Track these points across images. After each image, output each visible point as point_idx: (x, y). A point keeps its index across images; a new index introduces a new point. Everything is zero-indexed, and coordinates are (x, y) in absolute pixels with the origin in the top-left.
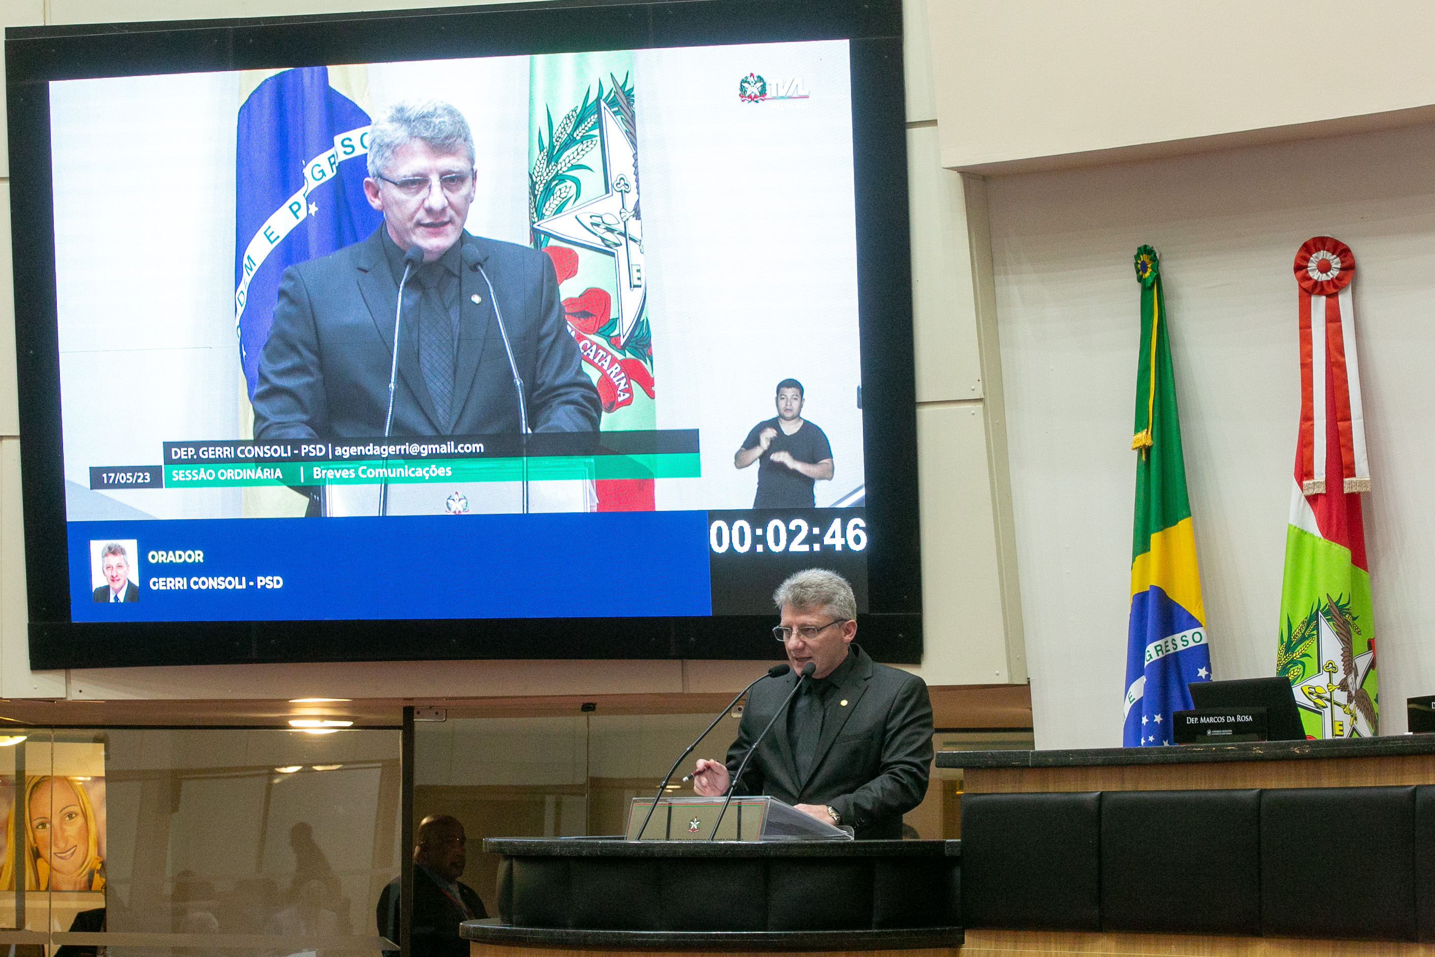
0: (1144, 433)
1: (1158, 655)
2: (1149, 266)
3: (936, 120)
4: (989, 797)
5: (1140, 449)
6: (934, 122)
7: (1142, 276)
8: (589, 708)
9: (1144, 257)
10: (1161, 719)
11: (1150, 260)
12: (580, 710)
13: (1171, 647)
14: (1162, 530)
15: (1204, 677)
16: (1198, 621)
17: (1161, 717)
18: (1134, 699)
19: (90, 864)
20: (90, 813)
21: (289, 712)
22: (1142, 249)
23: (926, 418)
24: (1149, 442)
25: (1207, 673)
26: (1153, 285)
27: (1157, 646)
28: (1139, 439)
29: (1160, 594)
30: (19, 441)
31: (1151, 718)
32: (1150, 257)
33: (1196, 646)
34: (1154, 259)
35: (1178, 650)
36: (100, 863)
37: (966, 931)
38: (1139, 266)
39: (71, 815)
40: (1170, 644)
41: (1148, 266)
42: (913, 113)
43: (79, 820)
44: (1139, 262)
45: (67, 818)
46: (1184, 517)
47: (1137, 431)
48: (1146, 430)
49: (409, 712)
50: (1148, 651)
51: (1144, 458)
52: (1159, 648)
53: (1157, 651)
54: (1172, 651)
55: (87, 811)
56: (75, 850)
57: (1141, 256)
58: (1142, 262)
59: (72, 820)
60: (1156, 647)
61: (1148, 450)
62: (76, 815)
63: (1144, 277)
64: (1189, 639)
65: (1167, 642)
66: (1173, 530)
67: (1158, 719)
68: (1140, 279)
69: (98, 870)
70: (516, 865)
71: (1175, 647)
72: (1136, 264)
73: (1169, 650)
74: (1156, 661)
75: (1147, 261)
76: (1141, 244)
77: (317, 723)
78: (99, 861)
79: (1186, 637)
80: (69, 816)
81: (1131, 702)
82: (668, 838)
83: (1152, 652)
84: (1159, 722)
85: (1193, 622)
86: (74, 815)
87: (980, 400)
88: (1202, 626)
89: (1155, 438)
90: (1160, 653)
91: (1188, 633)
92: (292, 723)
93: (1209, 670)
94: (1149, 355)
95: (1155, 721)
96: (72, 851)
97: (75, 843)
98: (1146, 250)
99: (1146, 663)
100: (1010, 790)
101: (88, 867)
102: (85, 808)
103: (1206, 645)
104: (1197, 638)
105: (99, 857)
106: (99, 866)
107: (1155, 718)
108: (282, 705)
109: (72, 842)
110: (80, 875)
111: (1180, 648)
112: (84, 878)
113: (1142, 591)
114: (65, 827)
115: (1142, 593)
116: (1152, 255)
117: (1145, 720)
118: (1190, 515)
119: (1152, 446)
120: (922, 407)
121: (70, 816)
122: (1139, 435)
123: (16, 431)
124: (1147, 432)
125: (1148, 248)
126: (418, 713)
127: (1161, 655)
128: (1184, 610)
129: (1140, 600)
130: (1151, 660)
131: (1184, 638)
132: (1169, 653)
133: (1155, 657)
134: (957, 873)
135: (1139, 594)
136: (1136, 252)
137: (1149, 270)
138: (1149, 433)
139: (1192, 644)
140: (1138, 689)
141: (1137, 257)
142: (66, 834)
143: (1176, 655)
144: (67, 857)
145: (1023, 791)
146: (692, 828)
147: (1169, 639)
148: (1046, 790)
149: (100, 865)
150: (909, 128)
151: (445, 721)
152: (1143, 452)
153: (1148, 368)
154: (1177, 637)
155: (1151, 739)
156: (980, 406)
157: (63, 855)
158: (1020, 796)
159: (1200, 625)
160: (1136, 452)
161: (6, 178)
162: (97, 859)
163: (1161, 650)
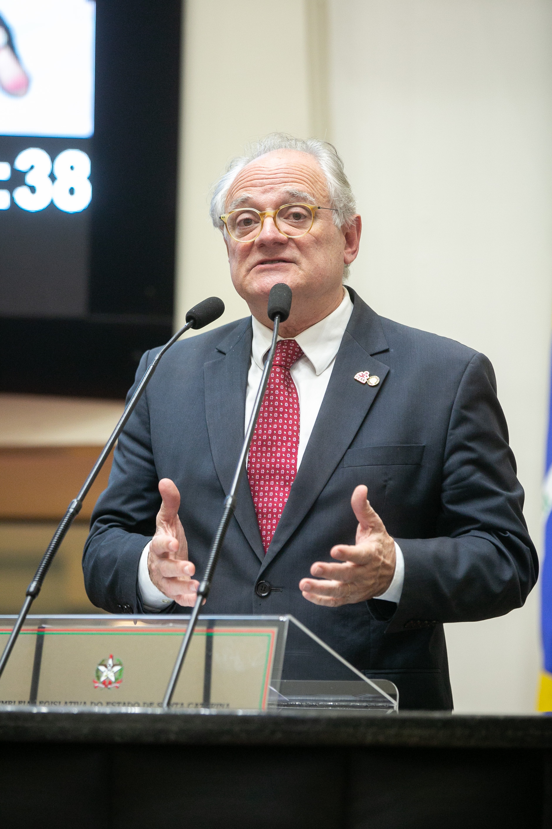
146: (102, 678)
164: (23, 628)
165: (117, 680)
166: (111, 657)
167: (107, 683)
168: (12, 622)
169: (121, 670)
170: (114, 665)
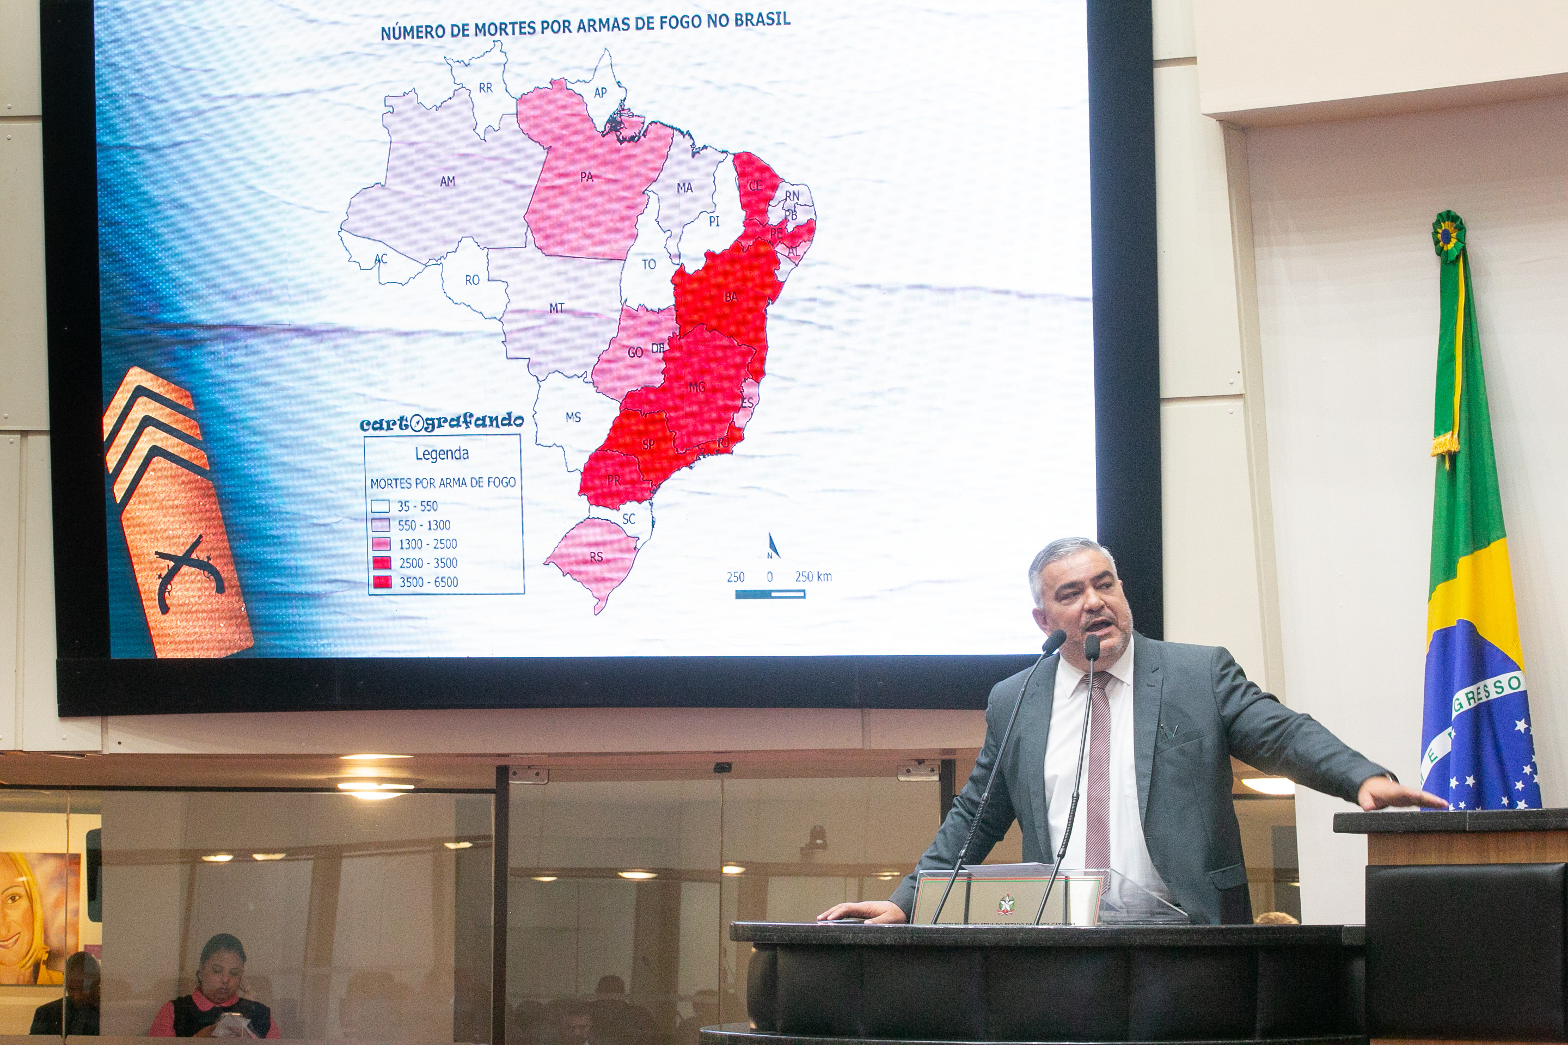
0: (1449, 435)
1: (1470, 704)
2: (1454, 235)
3: (1196, 57)
4: (1402, 870)
5: (1442, 457)
6: (1192, 60)
7: (1442, 248)
8: (723, 768)
9: (1446, 226)
10: (1474, 782)
11: (1455, 228)
12: (713, 771)
13: (1483, 695)
14: (1472, 553)
15: (1523, 731)
16: (1515, 664)
17: (1474, 779)
18: (1436, 757)
19: (35, 954)
20: (36, 896)
21: (338, 773)
22: (1445, 216)
23: (1171, 416)
24: (1455, 447)
25: (1527, 726)
26: (1458, 258)
27: (1470, 693)
28: (1440, 444)
29: (1470, 628)
30: (49, 437)
31: (1462, 780)
32: (1455, 225)
33: (1512, 694)
34: (1461, 228)
35: (1490, 698)
36: (47, 952)
37: (1371, 1040)
38: (1439, 236)
39: (14, 897)
40: (1481, 690)
41: (1452, 235)
42: (1161, 49)
43: (24, 903)
44: (1440, 231)
45: (10, 901)
46: (1498, 538)
47: (1437, 433)
48: (1451, 432)
49: (503, 773)
50: (1458, 699)
51: (1447, 466)
52: (1470, 696)
53: (1469, 699)
54: (1484, 700)
55: (33, 894)
56: (18, 939)
57: (1442, 224)
58: (1443, 231)
59: (15, 903)
60: (1467, 694)
61: (1453, 457)
62: (20, 897)
63: (1445, 249)
64: (1505, 685)
65: (1478, 688)
66: (1483, 552)
67: (1470, 781)
68: (1440, 252)
69: (44, 961)
70: (780, 954)
71: (1487, 695)
72: (1436, 233)
73: (1481, 699)
74: (1466, 711)
75: (1451, 229)
76: (1442, 209)
77: (374, 786)
78: (45, 950)
79: (1500, 682)
80: (11, 898)
81: (1432, 761)
82: (966, 921)
83: (1462, 701)
84: (1471, 786)
85: (1509, 665)
86: (17, 898)
87: (1241, 396)
88: (1520, 670)
89: (1462, 441)
90: (1472, 701)
91: (1504, 678)
92: (340, 786)
93: (1528, 722)
94: (1453, 343)
95: (1467, 783)
96: (14, 939)
97: (19, 929)
98: (1449, 216)
99: (1454, 714)
100: (1433, 861)
101: (34, 956)
102: (30, 889)
103: (1525, 692)
104: (1514, 683)
105: (45, 946)
106: (45, 957)
107: (1466, 780)
108: (330, 761)
109: (16, 928)
110: (24, 966)
111: (1494, 696)
112: (28, 972)
113: (1444, 627)
114: (8, 911)
115: (1445, 629)
116: (1458, 223)
117: (1453, 783)
118: (1505, 536)
119: (1459, 452)
120: (1167, 404)
121: (13, 899)
122: (1441, 439)
123: (46, 426)
124: (1452, 434)
125: (1452, 214)
126: (515, 773)
127: (1473, 705)
128: (1498, 650)
129: (1443, 639)
130: (1462, 710)
131: (1498, 684)
132: (1481, 701)
133: (1466, 707)
134: (1359, 966)
135: (1441, 630)
136: (1434, 219)
137: (1454, 241)
138: (1456, 436)
139: (1508, 691)
140: (1442, 744)
141: (1437, 224)
142: (9, 919)
143: (1489, 704)
144: (10, 946)
145: (1456, 861)
146: (1003, 909)
147: (1481, 684)
148: (1486, 861)
149: (47, 955)
150: (1155, 67)
151: (547, 783)
152: (1447, 459)
153: (1452, 358)
154: (1490, 682)
155: (1462, 805)
156: (1239, 403)
157: (6, 943)
158: (1451, 869)
159: (1519, 669)
160: (1435, 459)
161: (39, 116)
162: (44, 948)
163: (1473, 698)
164: (957, 878)
165: (1012, 910)
166: (1008, 895)
167: (1005, 912)
168: (950, 875)
169: (1013, 904)
170: (1010, 901)
